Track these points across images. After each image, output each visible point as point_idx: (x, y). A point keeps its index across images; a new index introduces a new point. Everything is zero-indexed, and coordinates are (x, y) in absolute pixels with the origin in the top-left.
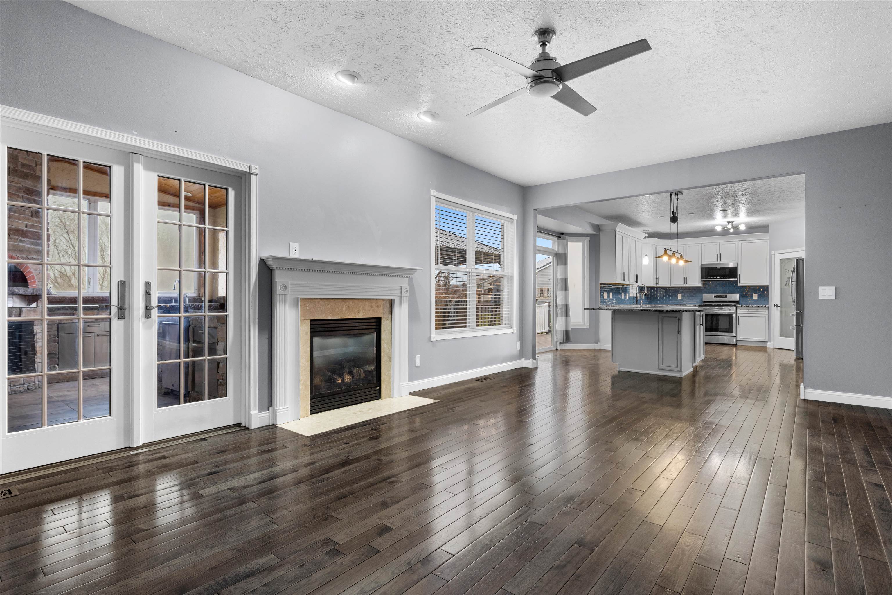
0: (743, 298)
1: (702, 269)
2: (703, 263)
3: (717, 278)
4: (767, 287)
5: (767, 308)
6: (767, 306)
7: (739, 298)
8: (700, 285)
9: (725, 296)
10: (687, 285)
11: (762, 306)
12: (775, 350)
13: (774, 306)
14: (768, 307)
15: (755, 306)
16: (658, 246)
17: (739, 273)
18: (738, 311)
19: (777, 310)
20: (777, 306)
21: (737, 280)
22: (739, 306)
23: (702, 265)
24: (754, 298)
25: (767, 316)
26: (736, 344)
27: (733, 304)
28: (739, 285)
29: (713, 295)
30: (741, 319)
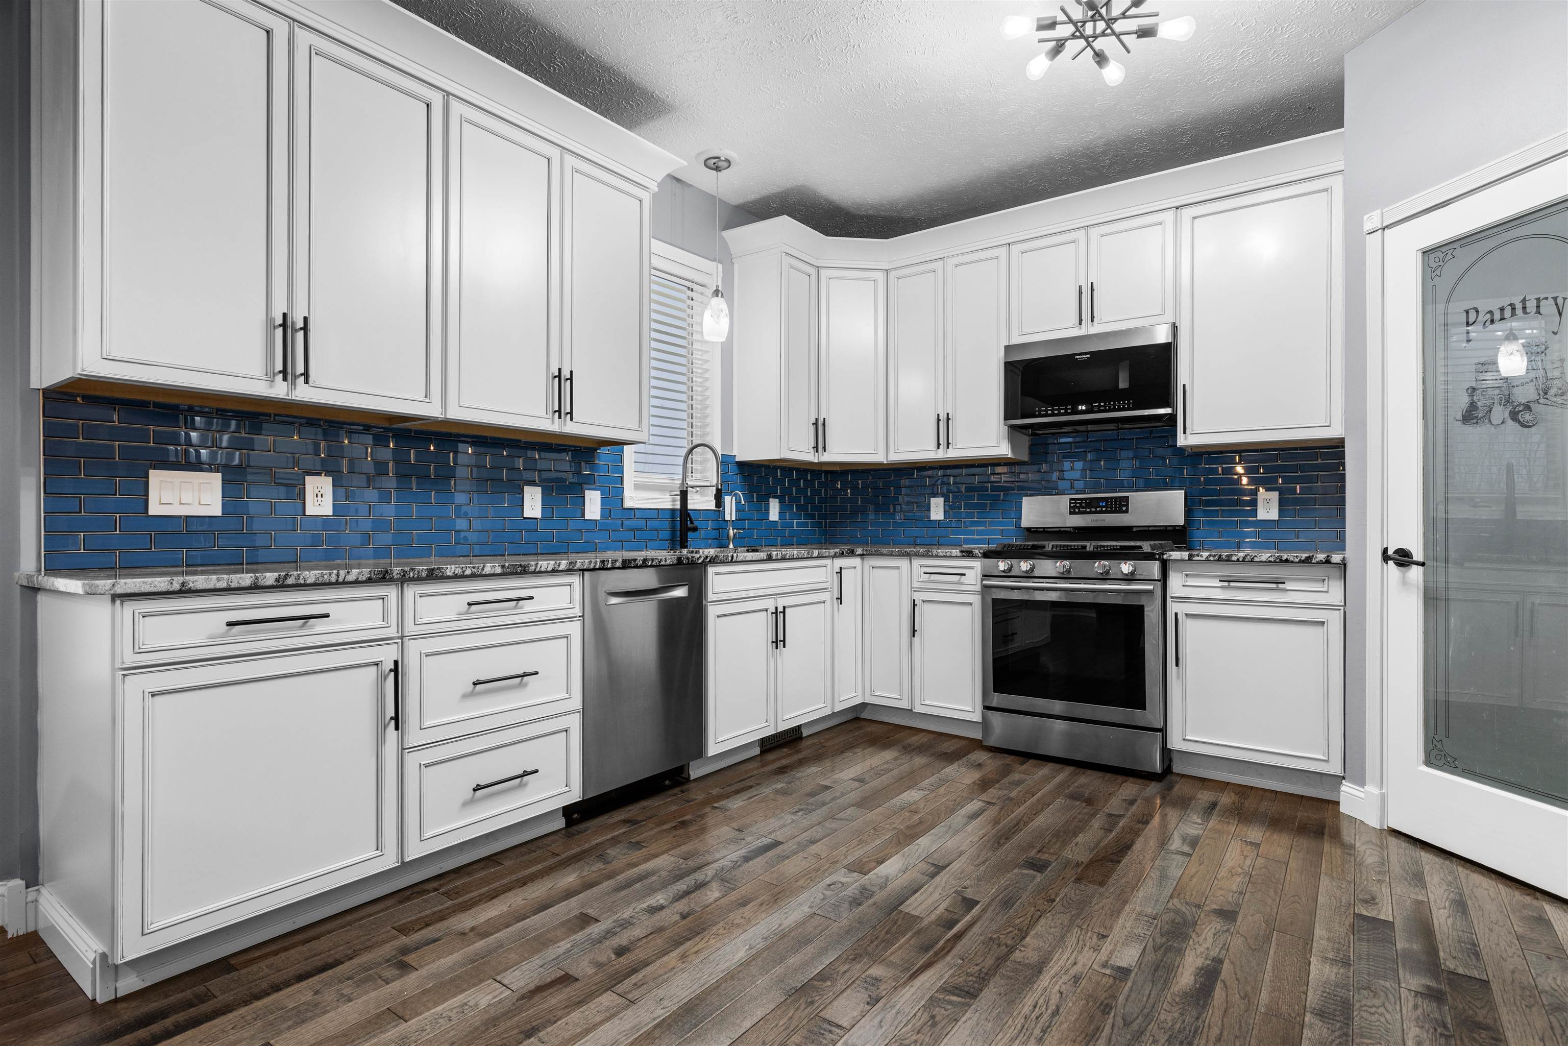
0: (1207, 513)
1: (1009, 366)
2: (1016, 340)
3: (1075, 412)
4: (1339, 444)
5: (1336, 572)
6: (1336, 558)
7: (1188, 512)
8: (1004, 450)
9: (1120, 506)
10: (953, 454)
11: (1308, 560)
12: (1393, 841)
13: (1386, 557)
14: (1344, 565)
15: (1265, 556)
16: (822, 271)
17: (1183, 375)
18: (1176, 583)
19: (1404, 583)
20: (1403, 558)
21: (1172, 418)
22: (1176, 555)
23: (1008, 349)
24: (1262, 514)
25: (1335, 619)
26: (1167, 770)
27: (1146, 546)
28: (1182, 441)
29: (1064, 501)
30: (1189, 628)
